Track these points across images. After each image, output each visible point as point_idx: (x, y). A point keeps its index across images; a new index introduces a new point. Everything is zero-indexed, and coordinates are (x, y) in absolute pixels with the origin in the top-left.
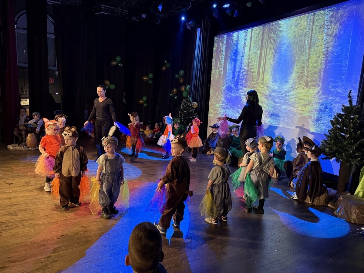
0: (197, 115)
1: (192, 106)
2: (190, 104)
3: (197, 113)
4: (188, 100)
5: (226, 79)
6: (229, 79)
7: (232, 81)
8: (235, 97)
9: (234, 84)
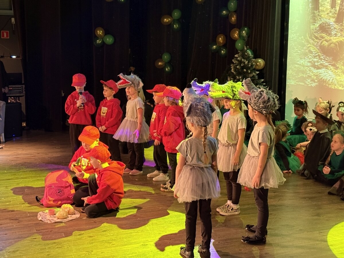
0: (263, 82)
1: (252, 65)
2: (248, 62)
3: (263, 80)
4: (244, 56)
5: (319, 9)
6: (325, 9)
7: (331, 12)
8: (338, 43)
9: (334, 19)
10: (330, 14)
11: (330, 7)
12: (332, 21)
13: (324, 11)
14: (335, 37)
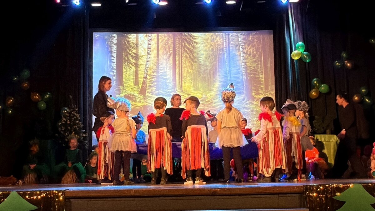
3: (84, 130)
5: (123, 85)
6: (129, 86)
7: (134, 87)
8: (143, 107)
9: (138, 92)
10: (134, 89)
11: (134, 85)
12: (136, 93)
13: (128, 87)
14: (139, 103)
